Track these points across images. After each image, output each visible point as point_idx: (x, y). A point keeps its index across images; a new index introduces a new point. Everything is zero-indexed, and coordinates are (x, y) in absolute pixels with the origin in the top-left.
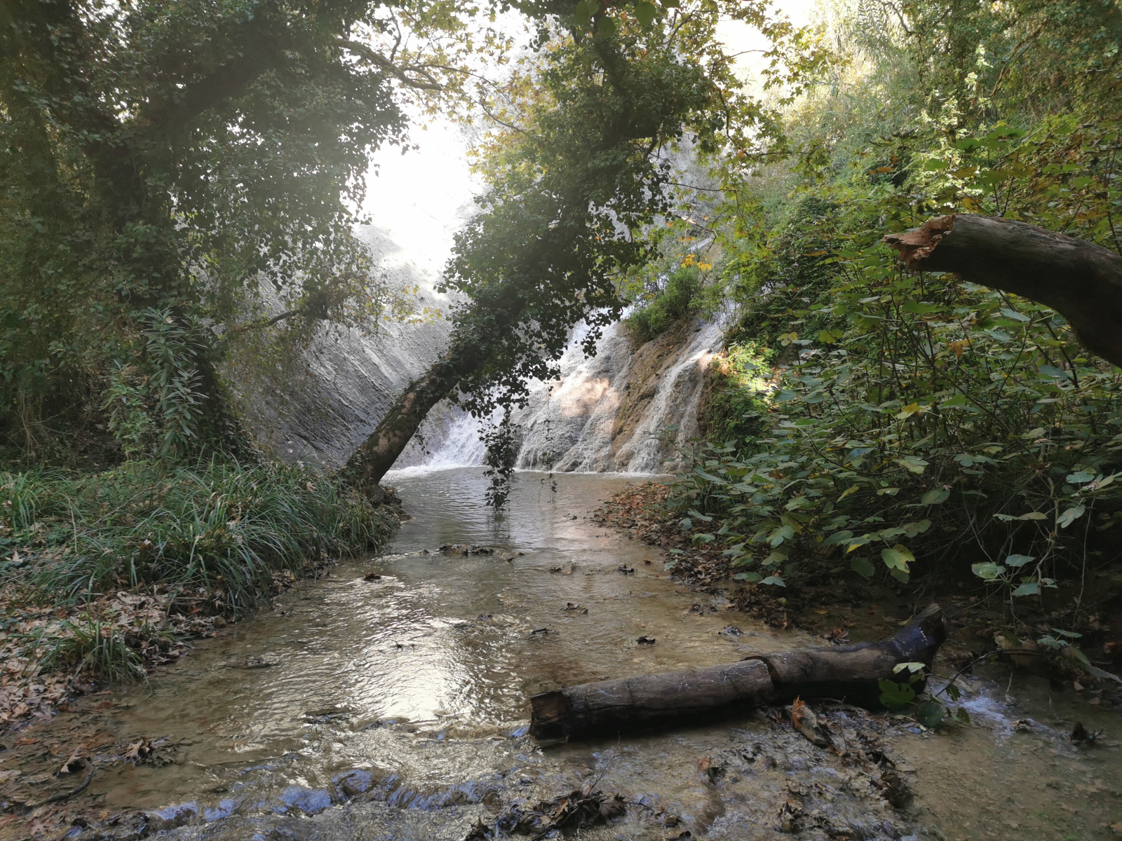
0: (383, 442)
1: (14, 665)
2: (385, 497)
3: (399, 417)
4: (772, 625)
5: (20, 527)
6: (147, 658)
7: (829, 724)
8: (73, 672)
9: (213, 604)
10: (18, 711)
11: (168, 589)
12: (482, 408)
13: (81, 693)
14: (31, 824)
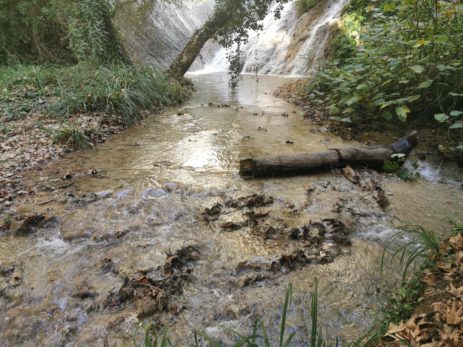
0: (185, 58)
1: (43, 140)
2: (186, 82)
3: (192, 46)
4: (343, 138)
5: (40, 88)
6: (93, 140)
7: (360, 176)
8: (65, 144)
9: (118, 121)
10: (46, 157)
11: (100, 114)
12: (228, 43)
13: (69, 152)
14: (54, 195)
